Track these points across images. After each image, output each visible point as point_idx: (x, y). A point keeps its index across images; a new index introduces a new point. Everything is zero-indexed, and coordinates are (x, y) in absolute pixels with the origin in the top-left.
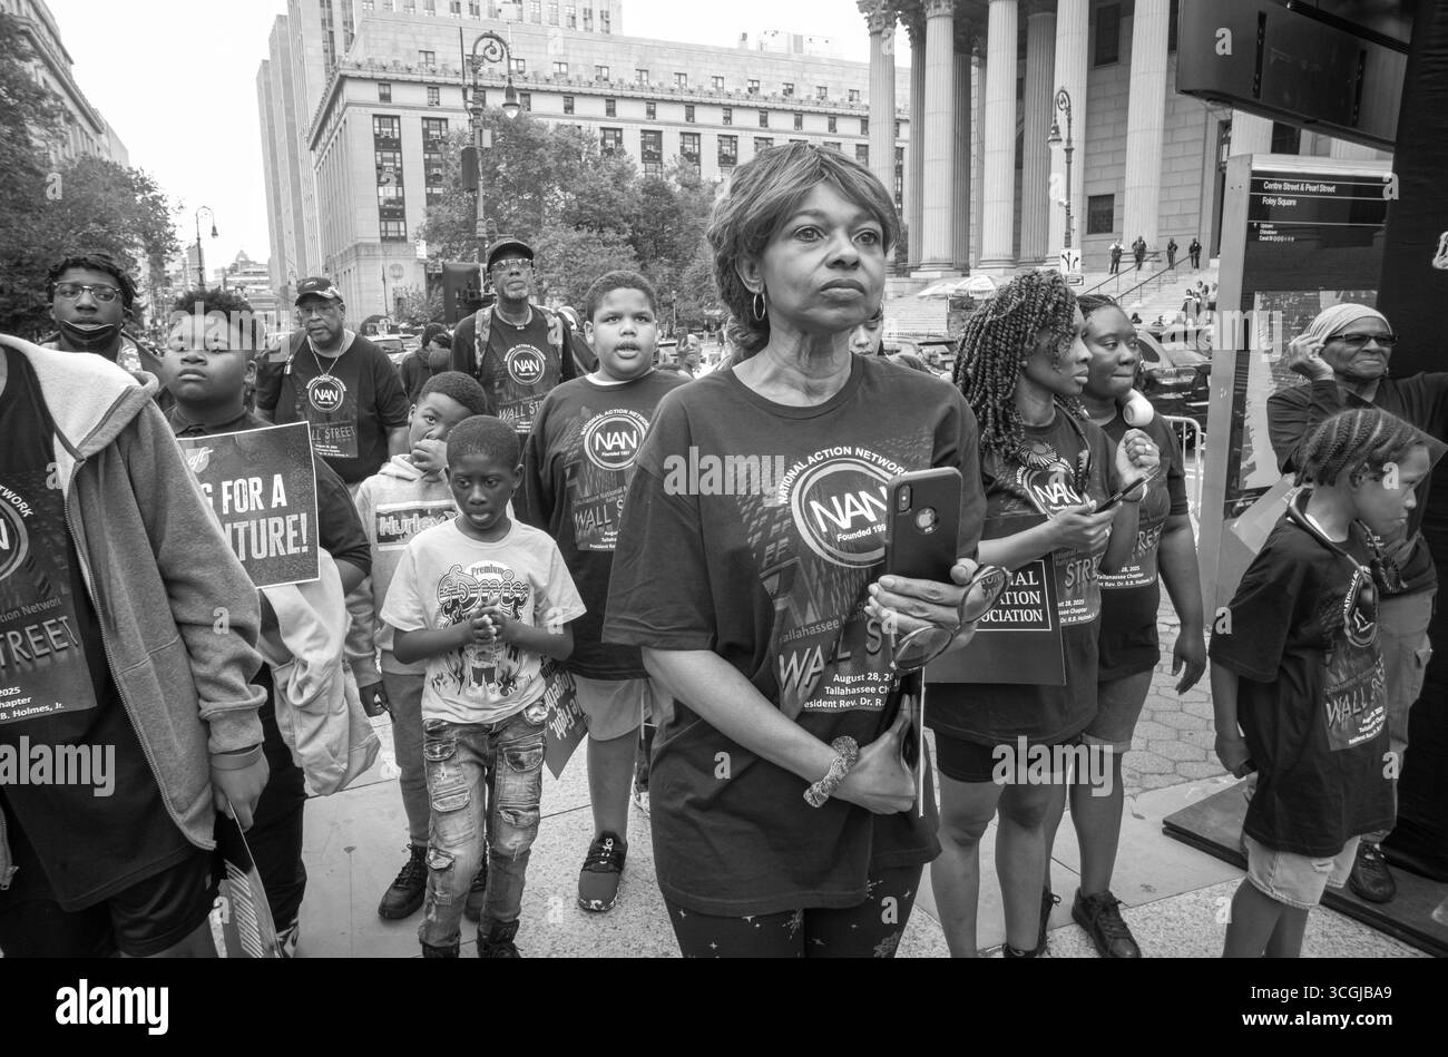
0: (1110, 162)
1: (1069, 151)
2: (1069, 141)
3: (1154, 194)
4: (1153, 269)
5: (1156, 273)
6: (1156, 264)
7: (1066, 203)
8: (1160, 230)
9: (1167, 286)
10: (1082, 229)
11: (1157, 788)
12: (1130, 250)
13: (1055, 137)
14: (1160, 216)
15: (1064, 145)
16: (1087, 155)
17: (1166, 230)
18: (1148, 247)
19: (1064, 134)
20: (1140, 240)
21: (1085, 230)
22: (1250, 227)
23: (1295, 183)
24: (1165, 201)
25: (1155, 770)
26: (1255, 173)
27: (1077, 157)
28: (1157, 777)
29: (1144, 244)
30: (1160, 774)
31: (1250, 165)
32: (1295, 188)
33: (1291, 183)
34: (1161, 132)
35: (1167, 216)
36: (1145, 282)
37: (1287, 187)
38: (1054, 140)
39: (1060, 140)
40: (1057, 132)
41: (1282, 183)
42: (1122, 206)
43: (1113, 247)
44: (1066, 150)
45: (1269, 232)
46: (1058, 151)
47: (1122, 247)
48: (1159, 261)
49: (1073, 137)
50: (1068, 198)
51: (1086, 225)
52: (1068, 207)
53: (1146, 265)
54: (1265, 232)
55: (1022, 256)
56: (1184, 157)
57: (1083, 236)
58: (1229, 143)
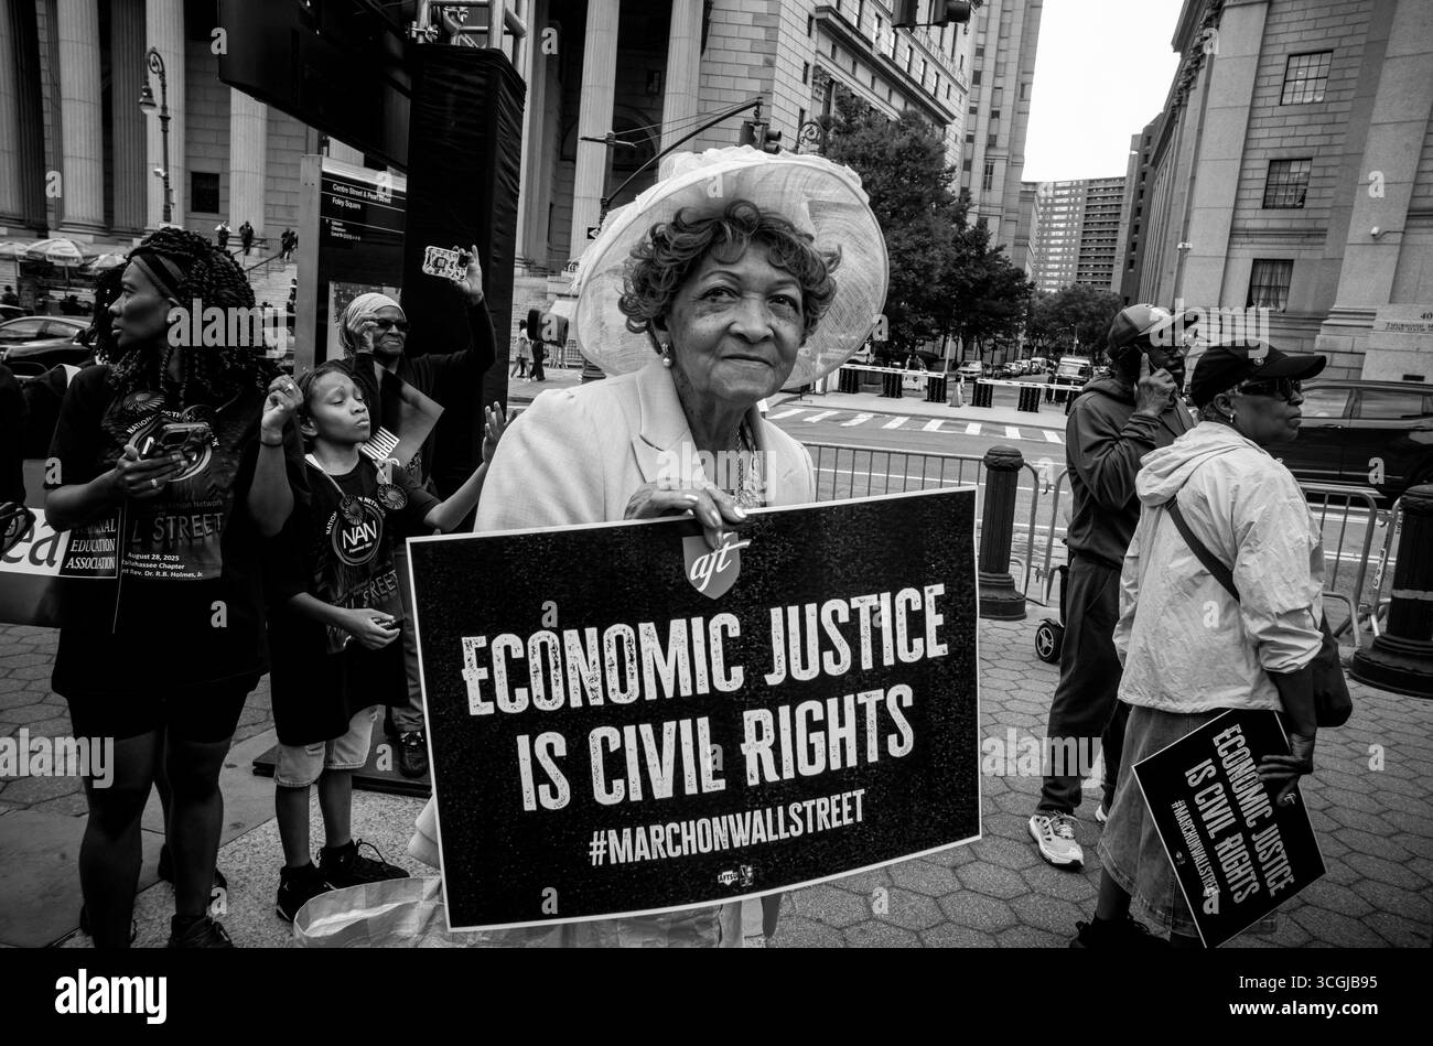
0: (213, 140)
1: (165, 119)
2: (164, 108)
3: (260, 181)
4: (261, 256)
5: (264, 259)
6: (264, 251)
7: (163, 174)
8: (266, 218)
9: (274, 274)
10: (185, 205)
11: (250, 737)
12: (237, 234)
13: (148, 100)
14: (267, 205)
15: (158, 111)
16: (188, 128)
17: (273, 219)
18: (255, 233)
19: (157, 98)
20: (247, 224)
21: (189, 208)
22: (322, 221)
23: (359, 190)
24: (271, 191)
25: (249, 722)
26: (325, 174)
27: (176, 126)
28: (251, 727)
29: (251, 230)
30: (254, 725)
31: (320, 166)
32: (359, 194)
33: (356, 189)
34: (264, 122)
35: (275, 205)
36: (253, 268)
37: (353, 192)
38: (146, 104)
39: (154, 105)
40: (150, 95)
41: (348, 187)
42: (228, 187)
43: (219, 228)
44: (160, 117)
45: (339, 229)
46: (152, 115)
47: (228, 229)
48: (267, 249)
49: (168, 104)
50: (166, 169)
51: (189, 201)
52: (166, 178)
53: (255, 251)
54: (336, 229)
55: (116, 224)
56: (287, 150)
57: (186, 213)
58: (328, 146)
